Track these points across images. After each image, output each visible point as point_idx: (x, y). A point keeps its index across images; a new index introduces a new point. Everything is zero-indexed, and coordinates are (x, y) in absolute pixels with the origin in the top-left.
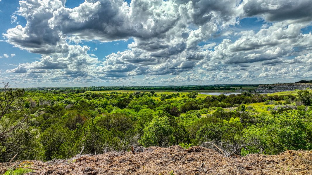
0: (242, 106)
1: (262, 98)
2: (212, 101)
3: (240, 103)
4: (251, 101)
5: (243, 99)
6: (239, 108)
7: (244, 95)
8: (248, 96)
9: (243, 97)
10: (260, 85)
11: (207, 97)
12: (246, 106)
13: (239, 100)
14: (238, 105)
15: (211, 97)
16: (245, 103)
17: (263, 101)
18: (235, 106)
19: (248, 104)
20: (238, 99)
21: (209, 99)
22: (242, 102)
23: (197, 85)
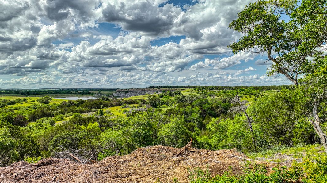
0: (101, 111)
1: (119, 102)
2: (68, 106)
3: (99, 108)
4: (109, 105)
5: (101, 104)
6: (97, 113)
7: (103, 99)
8: (106, 100)
9: (101, 102)
10: (117, 90)
11: (63, 102)
12: (105, 110)
13: (98, 105)
14: (96, 109)
15: (67, 101)
16: (103, 107)
17: (120, 105)
18: (93, 111)
19: (106, 108)
20: (96, 104)
21: (65, 104)
22: (100, 107)
23: (51, 89)
